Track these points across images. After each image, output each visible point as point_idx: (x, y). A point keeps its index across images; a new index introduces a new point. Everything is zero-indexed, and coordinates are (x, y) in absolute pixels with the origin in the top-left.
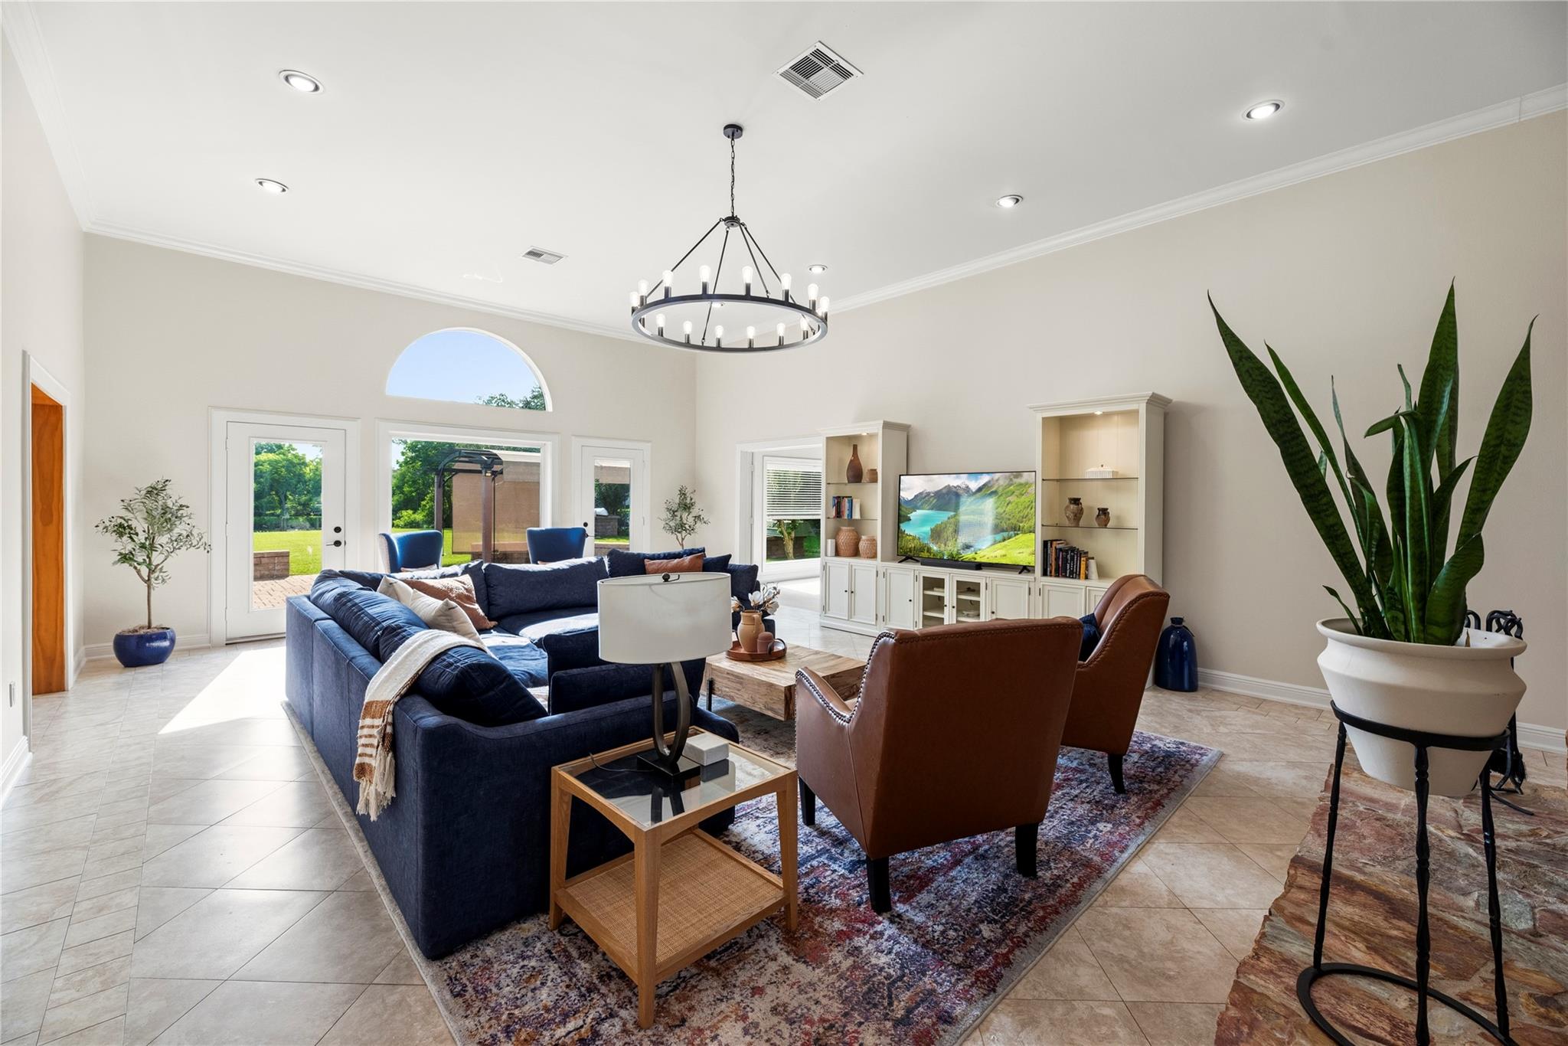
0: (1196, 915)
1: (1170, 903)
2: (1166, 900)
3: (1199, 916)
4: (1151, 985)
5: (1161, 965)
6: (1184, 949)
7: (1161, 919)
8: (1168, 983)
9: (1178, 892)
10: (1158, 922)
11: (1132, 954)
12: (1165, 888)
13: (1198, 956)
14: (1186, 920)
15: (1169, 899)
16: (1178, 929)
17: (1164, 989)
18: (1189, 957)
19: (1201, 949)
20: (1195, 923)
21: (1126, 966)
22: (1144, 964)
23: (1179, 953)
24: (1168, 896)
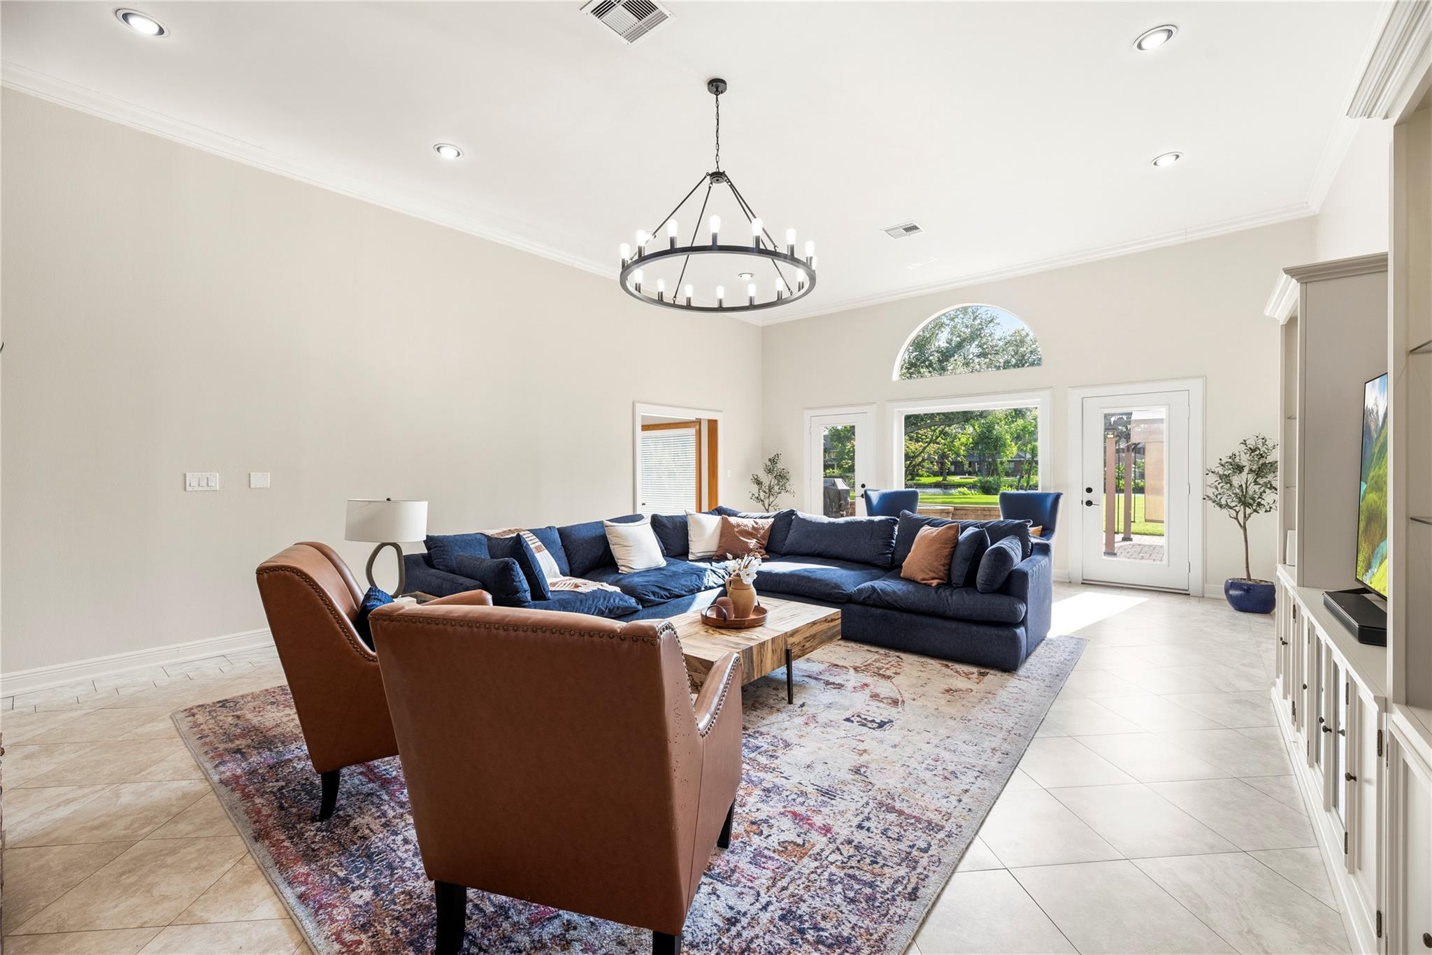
0: (152, 929)
1: (190, 913)
2: (197, 913)
3: (147, 931)
4: (132, 860)
5: (139, 873)
6: (132, 897)
7: (181, 896)
8: (121, 870)
9: (195, 929)
10: (180, 892)
11: (169, 860)
12: (214, 919)
13: (113, 904)
14: (156, 917)
15: (196, 915)
16: (156, 903)
17: (119, 866)
18: (121, 897)
19: (116, 910)
20: (145, 923)
21: (164, 852)
22: (154, 863)
23: (133, 892)
24: (201, 917)
